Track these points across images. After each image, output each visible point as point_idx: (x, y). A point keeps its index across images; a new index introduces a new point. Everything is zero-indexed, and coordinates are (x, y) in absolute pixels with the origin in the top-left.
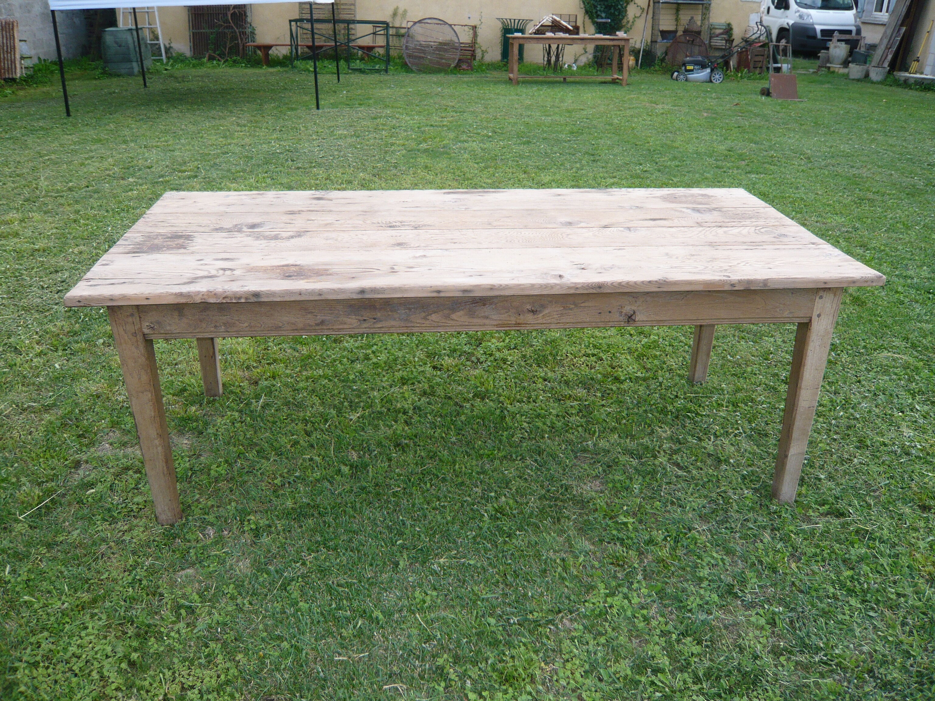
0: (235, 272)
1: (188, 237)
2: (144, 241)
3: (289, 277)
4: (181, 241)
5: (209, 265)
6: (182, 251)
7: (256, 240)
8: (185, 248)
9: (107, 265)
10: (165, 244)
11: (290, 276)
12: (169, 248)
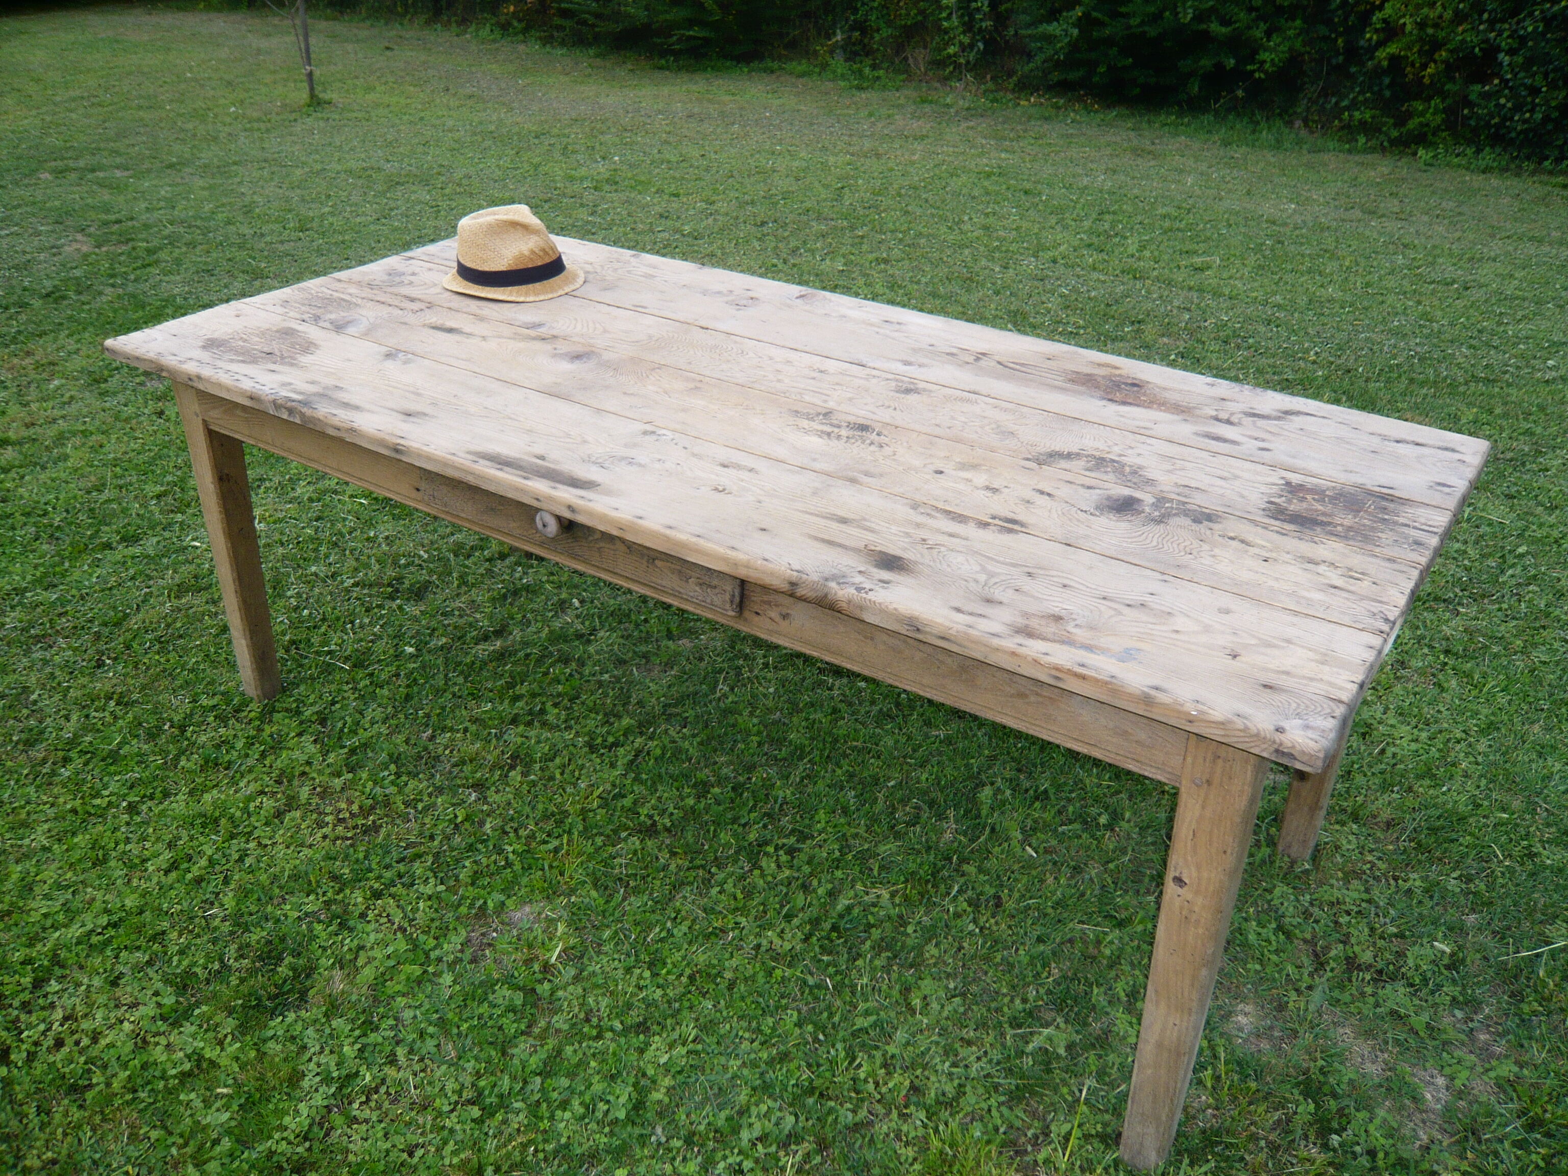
0: (1214, 413)
1: (1277, 512)
2: (1373, 529)
3: (1136, 385)
4: (1295, 506)
5: (1250, 437)
6: (1295, 478)
7: (1140, 467)
8: (1288, 484)
9: (1439, 484)
10: (1329, 508)
11: (1134, 385)
12: (1320, 494)
